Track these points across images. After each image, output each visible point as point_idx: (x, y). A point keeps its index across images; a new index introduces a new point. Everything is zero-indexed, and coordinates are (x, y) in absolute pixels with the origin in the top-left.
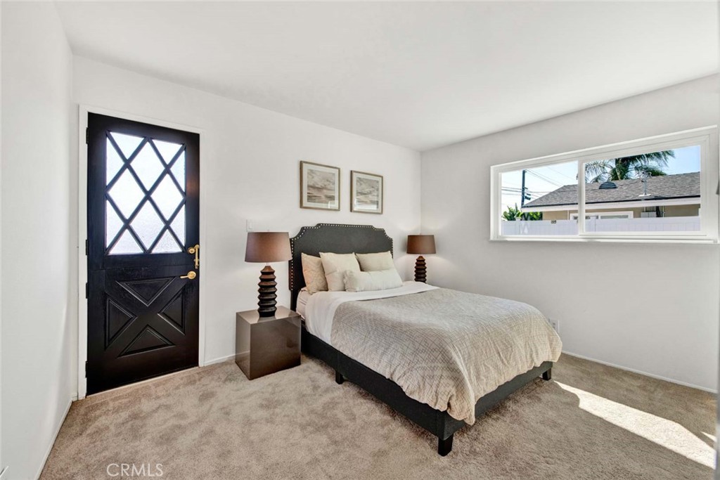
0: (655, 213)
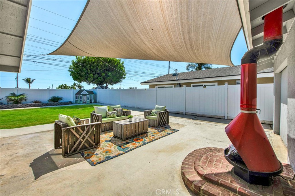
0: (179, 86)
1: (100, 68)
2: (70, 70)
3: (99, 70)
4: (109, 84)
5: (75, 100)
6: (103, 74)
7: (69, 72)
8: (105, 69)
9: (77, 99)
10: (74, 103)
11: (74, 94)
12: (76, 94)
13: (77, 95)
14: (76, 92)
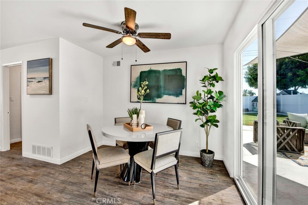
1: (285, 67)
2: (246, 76)
3: (282, 70)
4: (299, 88)
5: (251, 108)
6: (290, 74)
7: (245, 79)
8: (292, 66)
9: (254, 107)
10: (251, 111)
11: (251, 101)
12: (252, 101)
13: (254, 102)
14: (253, 99)
